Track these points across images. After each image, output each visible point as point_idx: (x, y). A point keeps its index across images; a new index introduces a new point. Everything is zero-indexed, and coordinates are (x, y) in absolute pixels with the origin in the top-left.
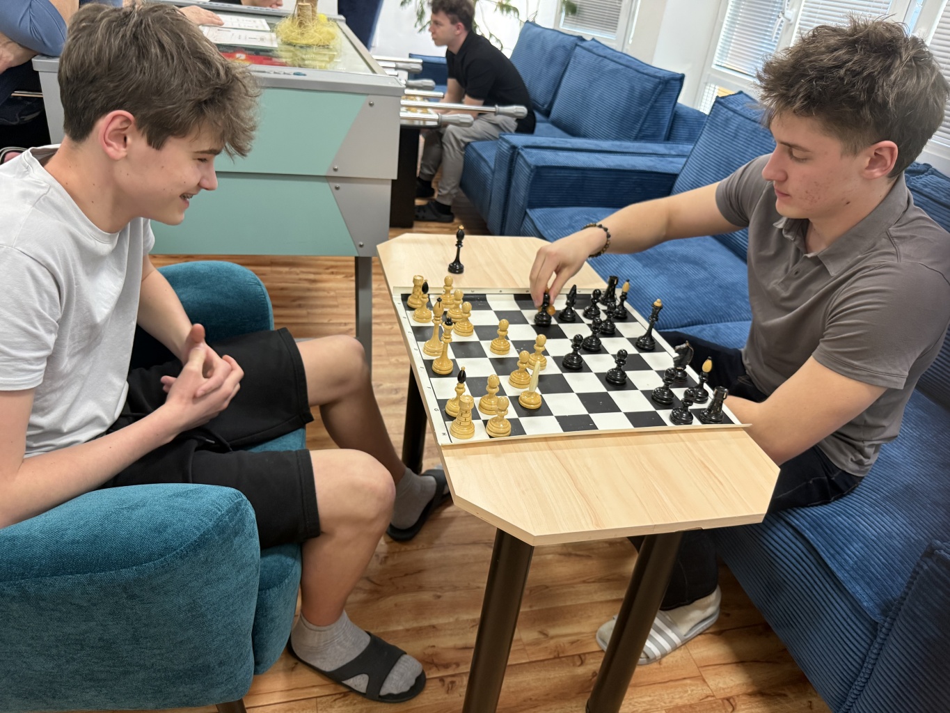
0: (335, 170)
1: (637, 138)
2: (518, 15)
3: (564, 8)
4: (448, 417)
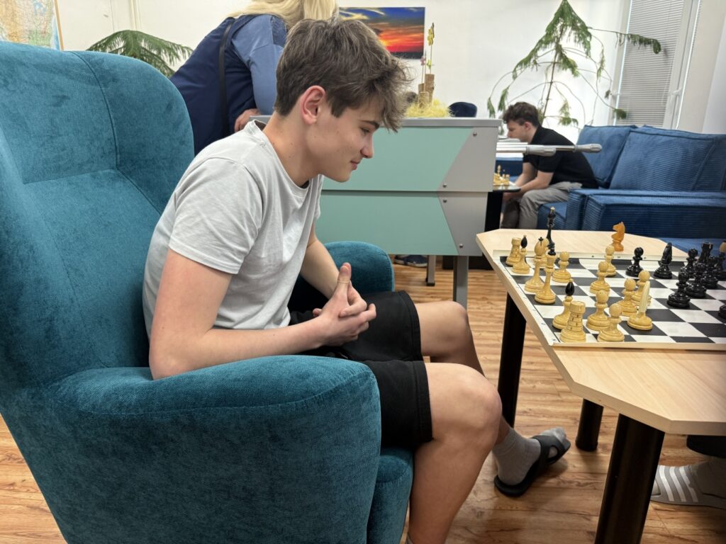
0: (445, 186)
1: (695, 188)
2: (577, 123)
3: (615, 114)
4: (555, 329)
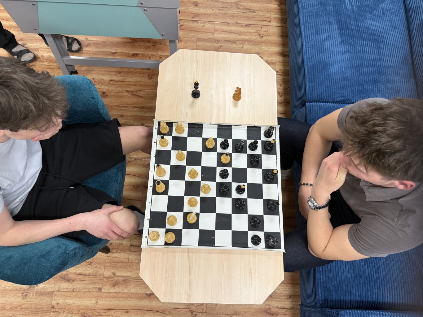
0: (141, 4)
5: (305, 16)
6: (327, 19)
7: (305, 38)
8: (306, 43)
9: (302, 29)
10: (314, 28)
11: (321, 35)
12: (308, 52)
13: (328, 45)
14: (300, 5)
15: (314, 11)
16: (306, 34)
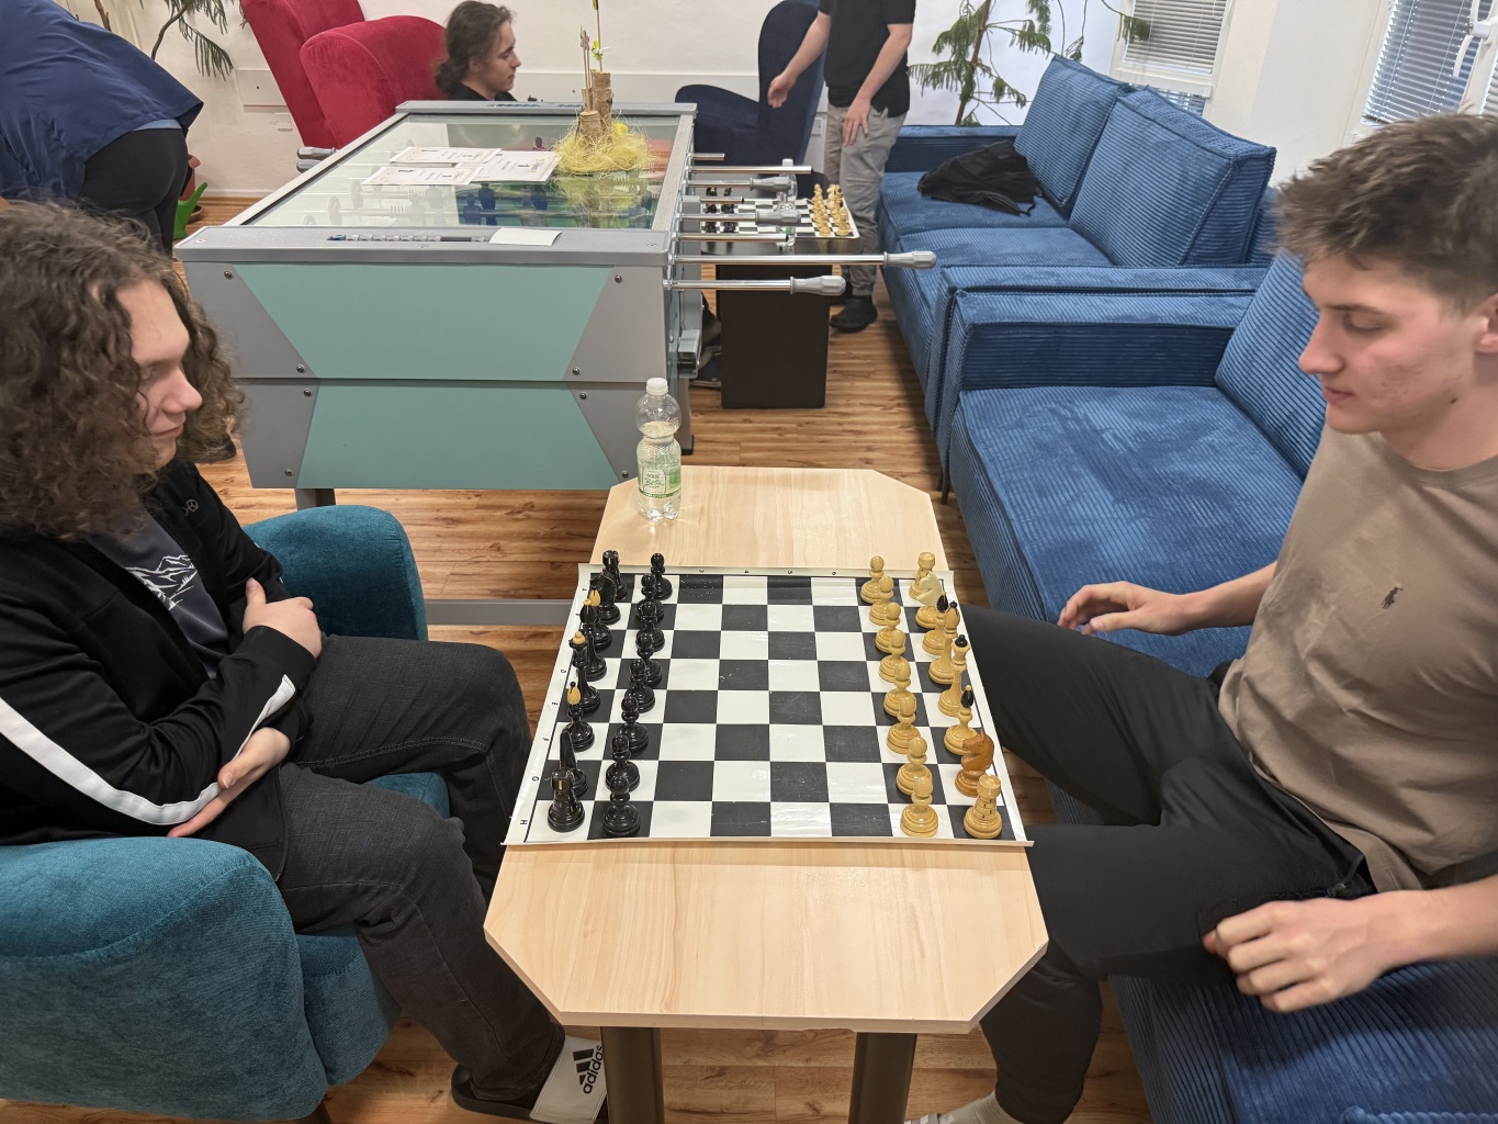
0: (576, 373)
1: (1185, 262)
2: (1047, 50)
3: (1127, 28)
5: (1004, 473)
6: (1064, 468)
7: (1013, 508)
8: (1018, 516)
9: (1002, 494)
10: (1032, 488)
11: (1056, 498)
12: (1027, 531)
13: (1079, 510)
14: (986, 459)
15: (1025, 461)
16: (1014, 501)
